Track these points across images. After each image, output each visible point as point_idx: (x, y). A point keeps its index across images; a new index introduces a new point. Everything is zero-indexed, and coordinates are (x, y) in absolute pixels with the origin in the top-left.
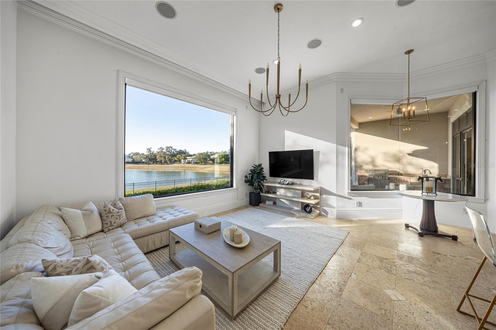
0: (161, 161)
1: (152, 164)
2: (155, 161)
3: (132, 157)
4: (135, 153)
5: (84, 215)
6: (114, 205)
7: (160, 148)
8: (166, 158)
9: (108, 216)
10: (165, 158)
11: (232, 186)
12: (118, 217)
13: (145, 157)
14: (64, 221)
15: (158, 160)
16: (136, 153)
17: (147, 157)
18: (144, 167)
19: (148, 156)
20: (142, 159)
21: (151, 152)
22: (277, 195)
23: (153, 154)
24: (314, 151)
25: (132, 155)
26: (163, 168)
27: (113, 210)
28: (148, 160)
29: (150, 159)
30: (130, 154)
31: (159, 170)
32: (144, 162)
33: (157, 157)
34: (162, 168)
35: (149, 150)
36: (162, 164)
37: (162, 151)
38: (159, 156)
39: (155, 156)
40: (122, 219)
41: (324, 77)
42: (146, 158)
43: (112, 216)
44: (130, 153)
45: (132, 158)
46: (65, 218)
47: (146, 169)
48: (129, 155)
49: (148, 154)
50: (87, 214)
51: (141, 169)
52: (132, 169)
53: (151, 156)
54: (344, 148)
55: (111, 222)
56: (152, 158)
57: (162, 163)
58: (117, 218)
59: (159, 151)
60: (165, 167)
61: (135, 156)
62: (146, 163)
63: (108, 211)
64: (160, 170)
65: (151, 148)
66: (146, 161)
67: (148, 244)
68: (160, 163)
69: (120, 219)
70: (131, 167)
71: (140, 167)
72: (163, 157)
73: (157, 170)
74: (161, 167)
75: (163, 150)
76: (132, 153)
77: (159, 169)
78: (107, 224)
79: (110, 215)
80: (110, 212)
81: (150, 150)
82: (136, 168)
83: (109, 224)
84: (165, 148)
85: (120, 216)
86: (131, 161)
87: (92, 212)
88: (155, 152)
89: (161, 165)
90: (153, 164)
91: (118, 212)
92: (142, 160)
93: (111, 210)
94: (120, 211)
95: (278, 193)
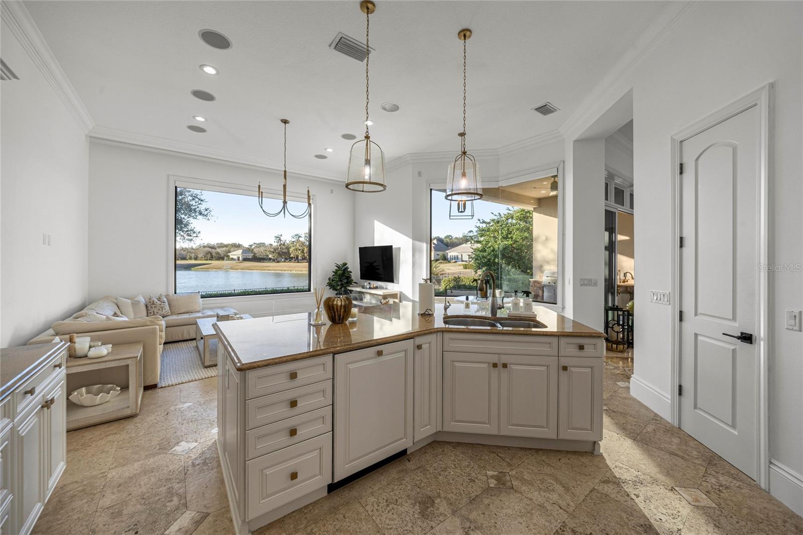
0: (297, 257)
1: (283, 262)
2: (288, 256)
3: (252, 251)
4: (258, 244)
5: (132, 304)
6: (159, 299)
7: (296, 235)
8: (305, 252)
9: (152, 307)
10: (303, 252)
11: (309, 290)
12: (161, 309)
13: (272, 250)
14: (118, 307)
15: (292, 255)
16: (261, 243)
17: (275, 250)
18: (269, 267)
19: (278, 248)
20: (268, 253)
21: (282, 242)
22: (363, 302)
23: (284, 245)
24: (393, 247)
25: (253, 247)
26: (299, 269)
27: (156, 302)
28: (276, 255)
29: (279, 254)
30: (251, 246)
31: (292, 272)
32: (270, 259)
33: (291, 250)
34: (296, 269)
35: (278, 238)
36: (298, 262)
37: (298, 241)
38: (294, 248)
39: (288, 248)
40: (164, 311)
41: (400, 158)
42: (273, 252)
43: (155, 307)
44: (251, 244)
45: (252, 253)
46: (119, 305)
47: (272, 270)
48: (249, 247)
49: (277, 245)
50: (135, 304)
51: (265, 270)
52: (251, 270)
53: (281, 248)
54: (421, 243)
55: (154, 312)
56: (282, 252)
57: (298, 260)
58: (159, 310)
59: (293, 240)
60: (302, 267)
61: (258, 249)
62: (274, 260)
63: (152, 302)
64: (294, 272)
65: (281, 235)
66: (274, 257)
67: (183, 333)
68: (295, 260)
69: (162, 311)
70: (249, 267)
71: (263, 267)
72: (299, 250)
73: (289, 272)
74: (295, 267)
75: (301, 239)
76: (255, 243)
77: (293, 270)
78: (151, 313)
79: (153, 306)
80: (153, 304)
81: (280, 239)
82: (258, 268)
83: (152, 314)
84: (303, 236)
85: (162, 308)
86: (250, 257)
87: (139, 302)
88: (288, 242)
89: (296, 264)
90: (285, 262)
91: (161, 305)
92: (268, 256)
93: (155, 302)
94: (163, 304)
95: (365, 300)
